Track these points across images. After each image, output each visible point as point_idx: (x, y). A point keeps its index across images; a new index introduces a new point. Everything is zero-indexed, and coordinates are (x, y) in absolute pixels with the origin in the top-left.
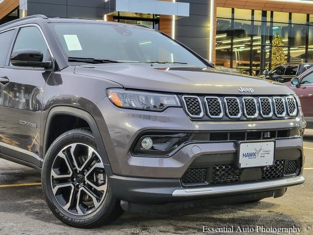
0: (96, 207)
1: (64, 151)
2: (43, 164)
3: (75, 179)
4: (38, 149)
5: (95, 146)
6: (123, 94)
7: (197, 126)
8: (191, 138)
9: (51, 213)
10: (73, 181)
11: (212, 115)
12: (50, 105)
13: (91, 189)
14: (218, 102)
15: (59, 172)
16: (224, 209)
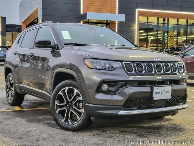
0: (79, 120)
1: (62, 91)
2: (51, 98)
3: (67, 106)
4: (48, 90)
5: (78, 89)
6: (92, 62)
7: (131, 78)
8: (128, 84)
9: (56, 123)
10: (67, 107)
11: (139, 72)
12: (55, 67)
13: (76, 111)
14: (142, 65)
15: (59, 102)
16: (145, 121)
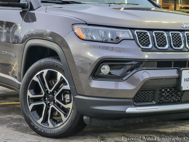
0: (64, 121)
1: (37, 76)
2: (21, 86)
3: (46, 99)
4: (17, 75)
5: (63, 72)
6: (85, 29)
7: (147, 56)
8: (141, 66)
9: (28, 126)
10: (45, 100)
11: (159, 46)
12: (26, 38)
13: (60, 107)
14: (164, 36)
15: (33, 93)
16: (169, 124)
